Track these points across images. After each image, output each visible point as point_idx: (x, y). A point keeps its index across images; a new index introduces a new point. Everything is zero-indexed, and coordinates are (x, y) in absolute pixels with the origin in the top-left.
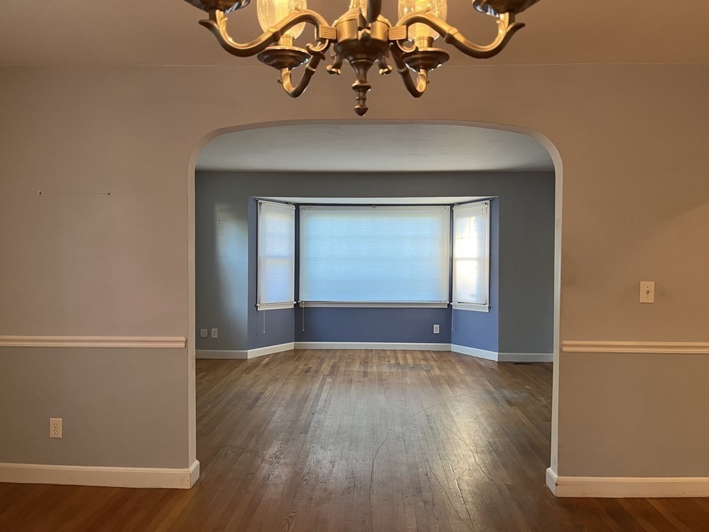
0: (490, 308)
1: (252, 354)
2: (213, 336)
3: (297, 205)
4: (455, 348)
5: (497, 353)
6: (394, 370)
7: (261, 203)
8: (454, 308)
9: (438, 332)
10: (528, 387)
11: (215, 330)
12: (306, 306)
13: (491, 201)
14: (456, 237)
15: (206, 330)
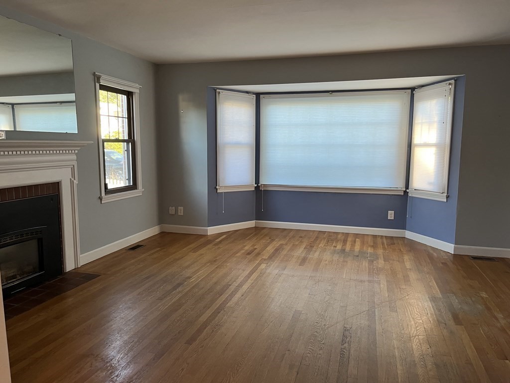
0: (448, 197)
1: (212, 230)
2: (179, 214)
3: (258, 95)
4: (409, 235)
5: (453, 245)
6: (336, 257)
7: (219, 93)
8: (410, 195)
9: (393, 218)
10: (484, 295)
11: (181, 209)
12: (265, 189)
13: (456, 80)
14: (416, 122)
15: (174, 208)
